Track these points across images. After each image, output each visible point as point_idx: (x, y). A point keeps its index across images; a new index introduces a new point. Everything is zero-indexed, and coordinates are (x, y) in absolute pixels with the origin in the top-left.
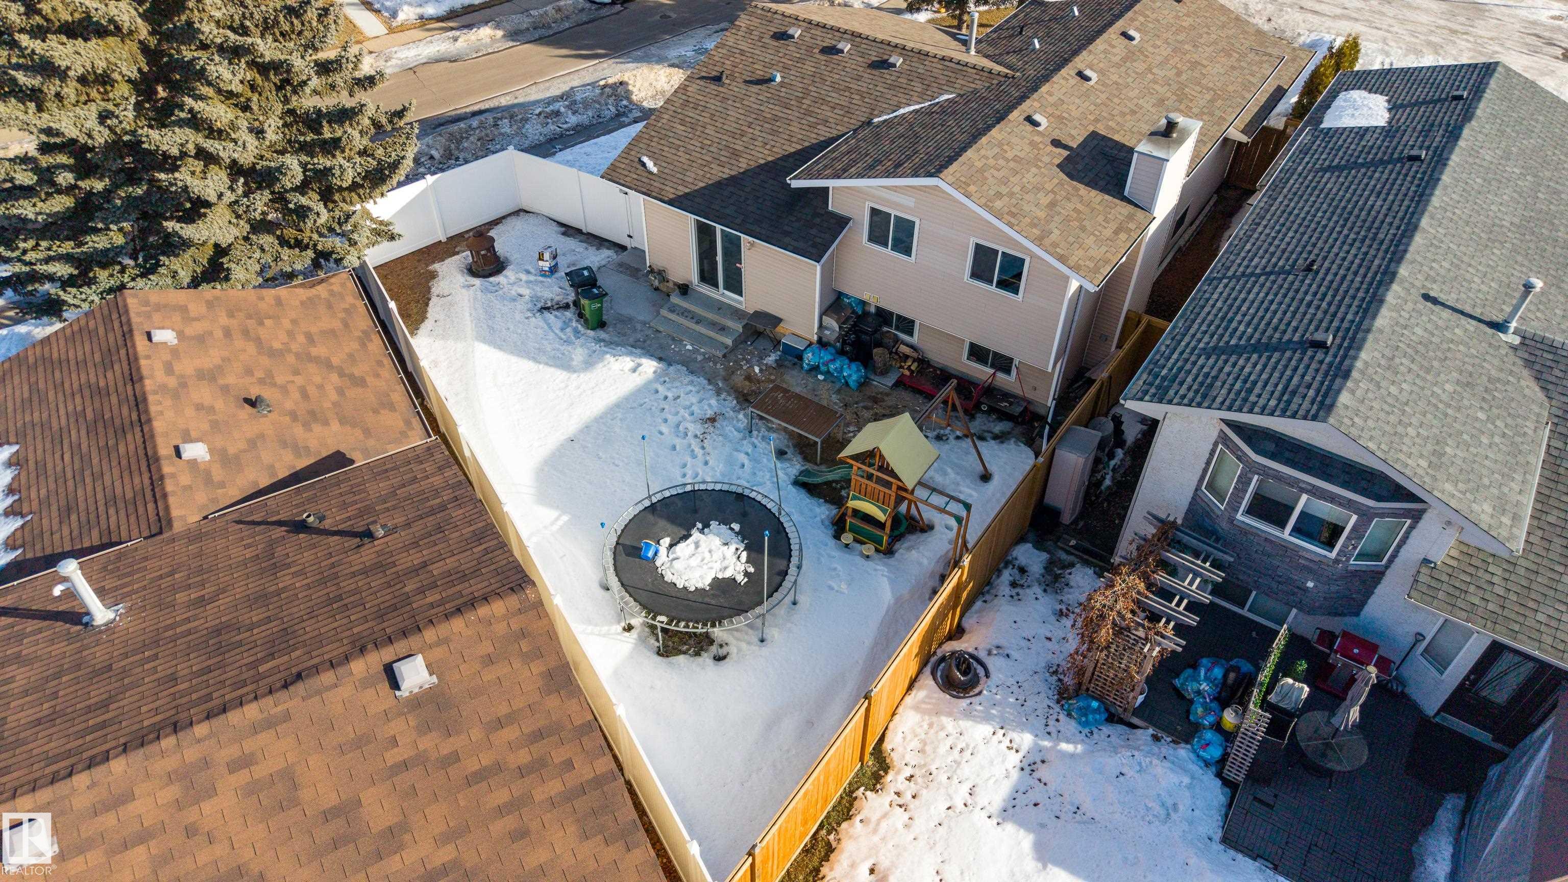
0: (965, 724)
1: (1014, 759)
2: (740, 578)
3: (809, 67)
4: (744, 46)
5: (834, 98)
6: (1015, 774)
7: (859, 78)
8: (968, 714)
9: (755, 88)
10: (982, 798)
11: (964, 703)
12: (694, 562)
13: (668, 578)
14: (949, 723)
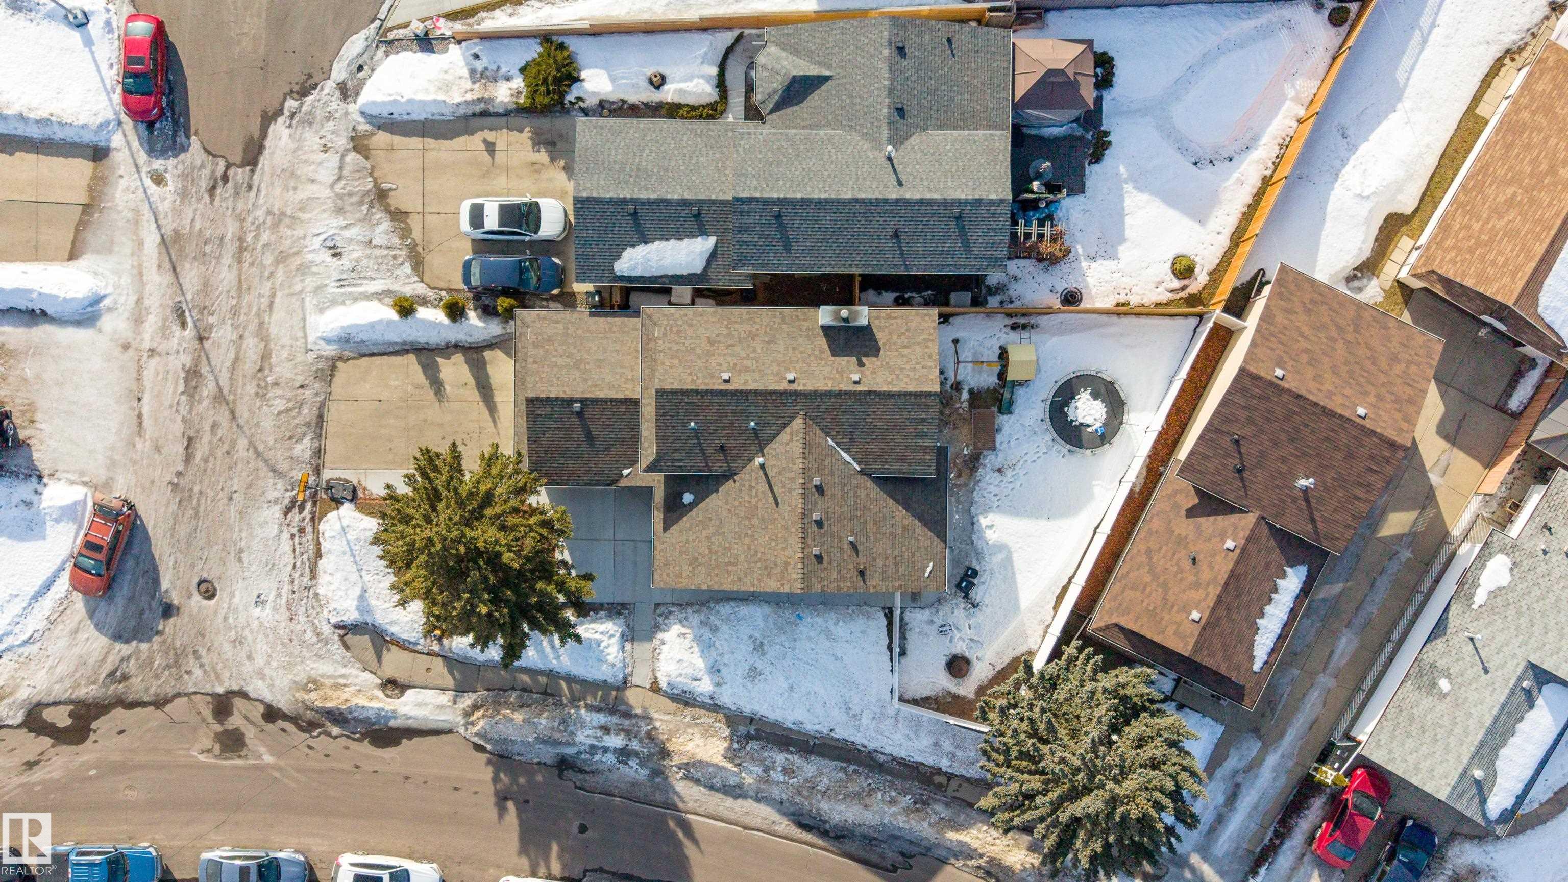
0: (1091, 286)
1: (1094, 265)
2: (1089, 391)
3: (835, 528)
4: (834, 575)
5: (850, 501)
6: (1099, 262)
7: (833, 495)
8: (1087, 287)
9: (860, 548)
10: (1114, 268)
11: (1083, 291)
12: (1093, 412)
13: (1104, 416)
14: (1094, 291)
